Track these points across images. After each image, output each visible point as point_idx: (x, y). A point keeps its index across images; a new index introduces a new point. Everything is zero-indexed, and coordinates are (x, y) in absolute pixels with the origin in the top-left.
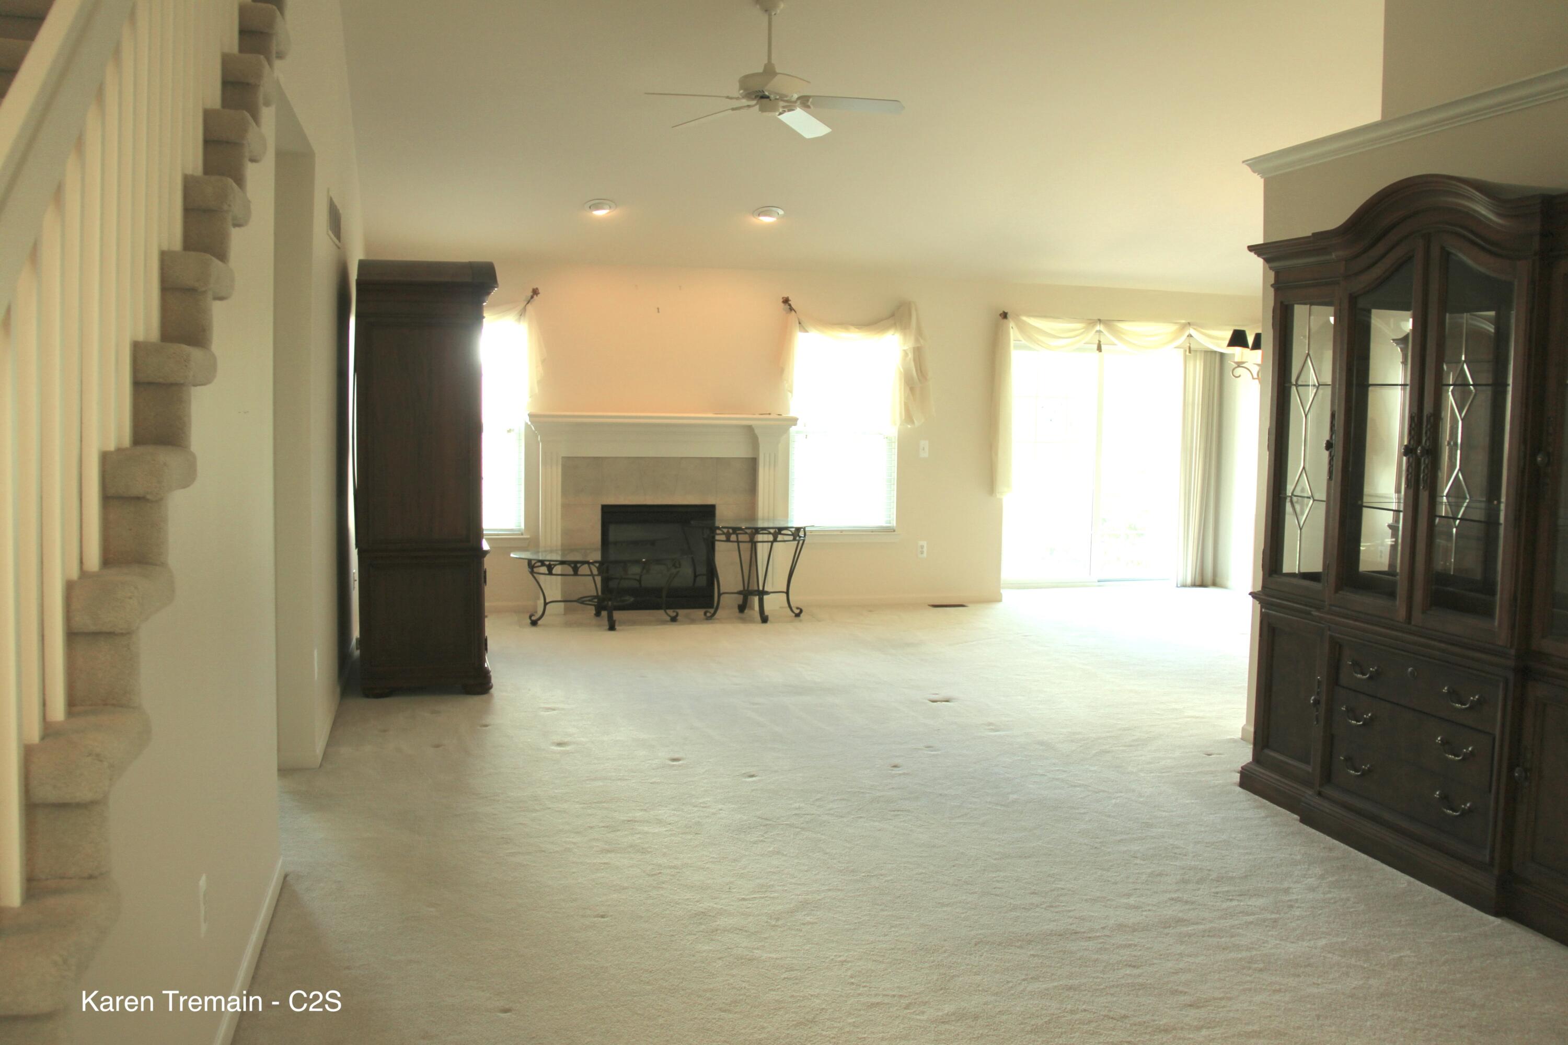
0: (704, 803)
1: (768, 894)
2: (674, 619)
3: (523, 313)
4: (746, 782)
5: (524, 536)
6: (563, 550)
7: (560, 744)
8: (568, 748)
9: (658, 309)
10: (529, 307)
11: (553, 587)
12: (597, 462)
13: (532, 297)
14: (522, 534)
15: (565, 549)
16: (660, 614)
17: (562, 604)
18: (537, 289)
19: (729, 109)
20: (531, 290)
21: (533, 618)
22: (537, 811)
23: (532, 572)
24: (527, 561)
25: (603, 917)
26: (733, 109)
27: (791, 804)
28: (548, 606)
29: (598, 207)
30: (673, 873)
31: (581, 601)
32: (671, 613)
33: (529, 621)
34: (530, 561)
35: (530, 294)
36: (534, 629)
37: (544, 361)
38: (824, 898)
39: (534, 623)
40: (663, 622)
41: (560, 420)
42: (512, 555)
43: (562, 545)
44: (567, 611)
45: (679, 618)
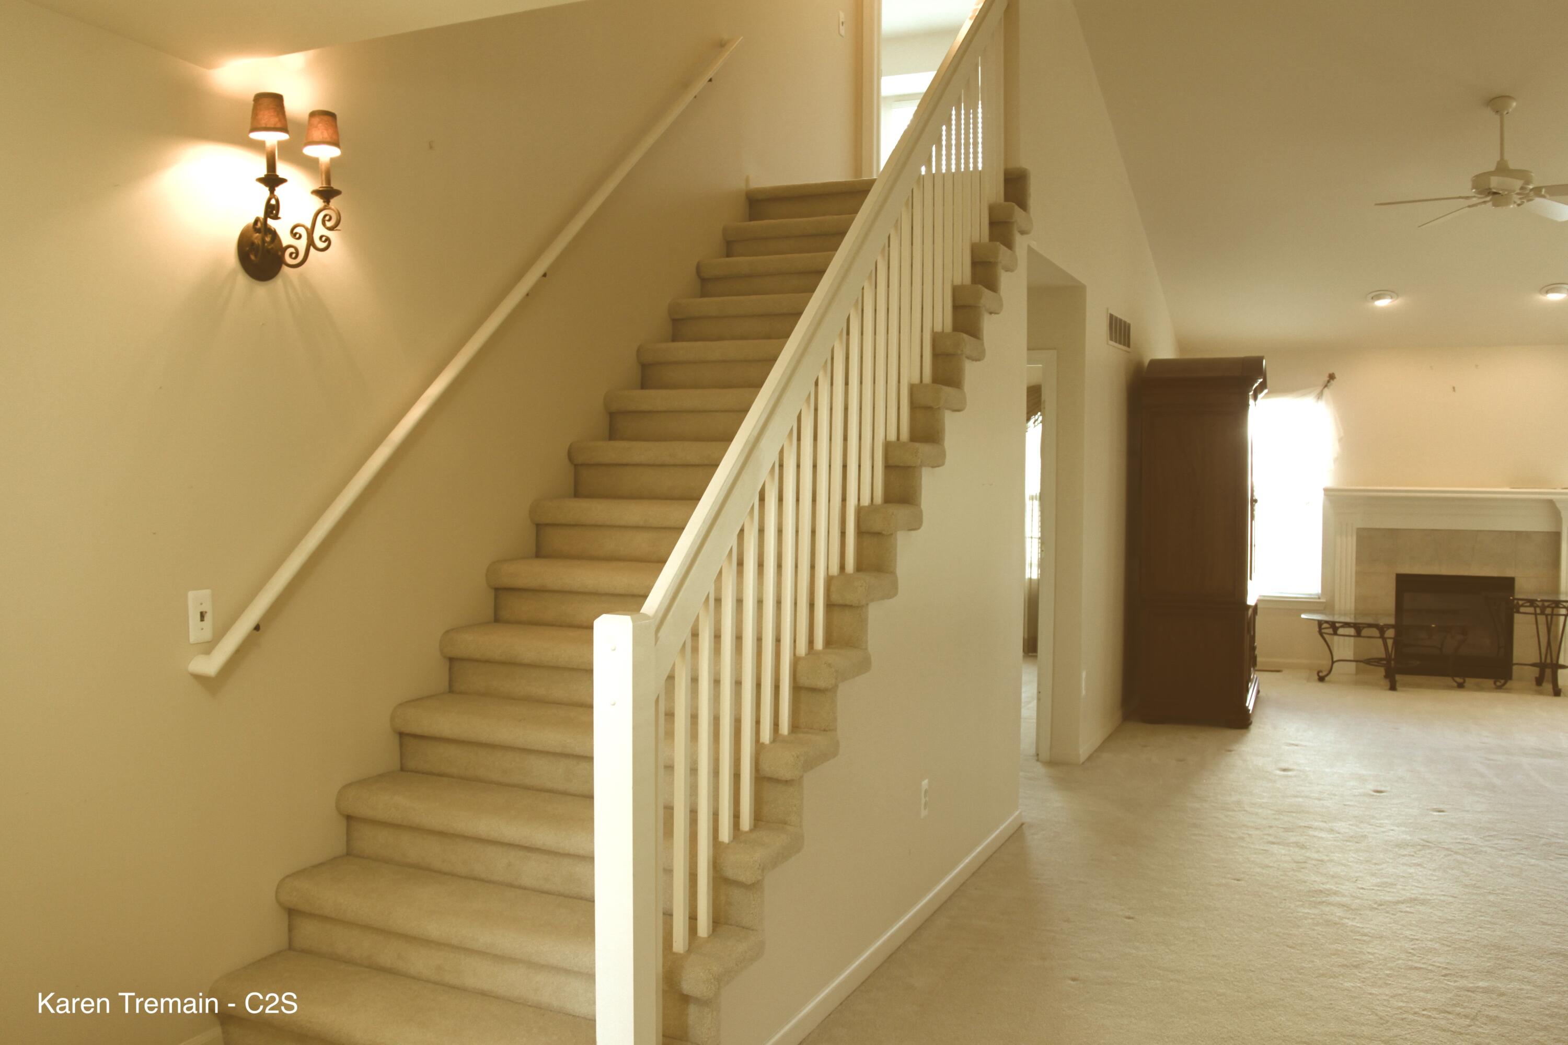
0: (1380, 823)
1: (1385, 889)
2: (1461, 686)
3: (1320, 396)
4: (1432, 814)
5: (1321, 600)
6: (1355, 614)
7: (1285, 770)
8: (1290, 773)
9: (1454, 388)
10: (1326, 391)
11: (1344, 646)
12: (1393, 533)
13: (1328, 382)
14: (1319, 598)
15: (1357, 613)
16: (1449, 680)
17: (1354, 664)
18: (1333, 374)
19: (1465, 207)
20: (1327, 375)
21: (1321, 674)
22: (1235, 811)
23: (1321, 634)
24: (1317, 622)
25: (1238, 880)
26: (1469, 206)
27: (1461, 835)
28: (1335, 665)
29: (1378, 297)
30: (1315, 864)
31: (1369, 662)
32: (1459, 680)
33: (1316, 677)
34: (1320, 623)
35: (1327, 379)
36: (1320, 684)
37: (1340, 440)
38: (1434, 899)
39: (1321, 679)
40: (1449, 688)
41: (1355, 494)
42: (1303, 616)
43: (1356, 609)
44: (1358, 671)
45: (1466, 684)
